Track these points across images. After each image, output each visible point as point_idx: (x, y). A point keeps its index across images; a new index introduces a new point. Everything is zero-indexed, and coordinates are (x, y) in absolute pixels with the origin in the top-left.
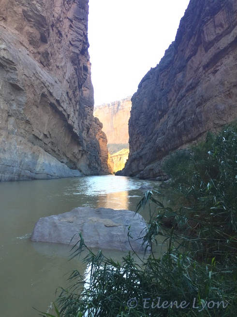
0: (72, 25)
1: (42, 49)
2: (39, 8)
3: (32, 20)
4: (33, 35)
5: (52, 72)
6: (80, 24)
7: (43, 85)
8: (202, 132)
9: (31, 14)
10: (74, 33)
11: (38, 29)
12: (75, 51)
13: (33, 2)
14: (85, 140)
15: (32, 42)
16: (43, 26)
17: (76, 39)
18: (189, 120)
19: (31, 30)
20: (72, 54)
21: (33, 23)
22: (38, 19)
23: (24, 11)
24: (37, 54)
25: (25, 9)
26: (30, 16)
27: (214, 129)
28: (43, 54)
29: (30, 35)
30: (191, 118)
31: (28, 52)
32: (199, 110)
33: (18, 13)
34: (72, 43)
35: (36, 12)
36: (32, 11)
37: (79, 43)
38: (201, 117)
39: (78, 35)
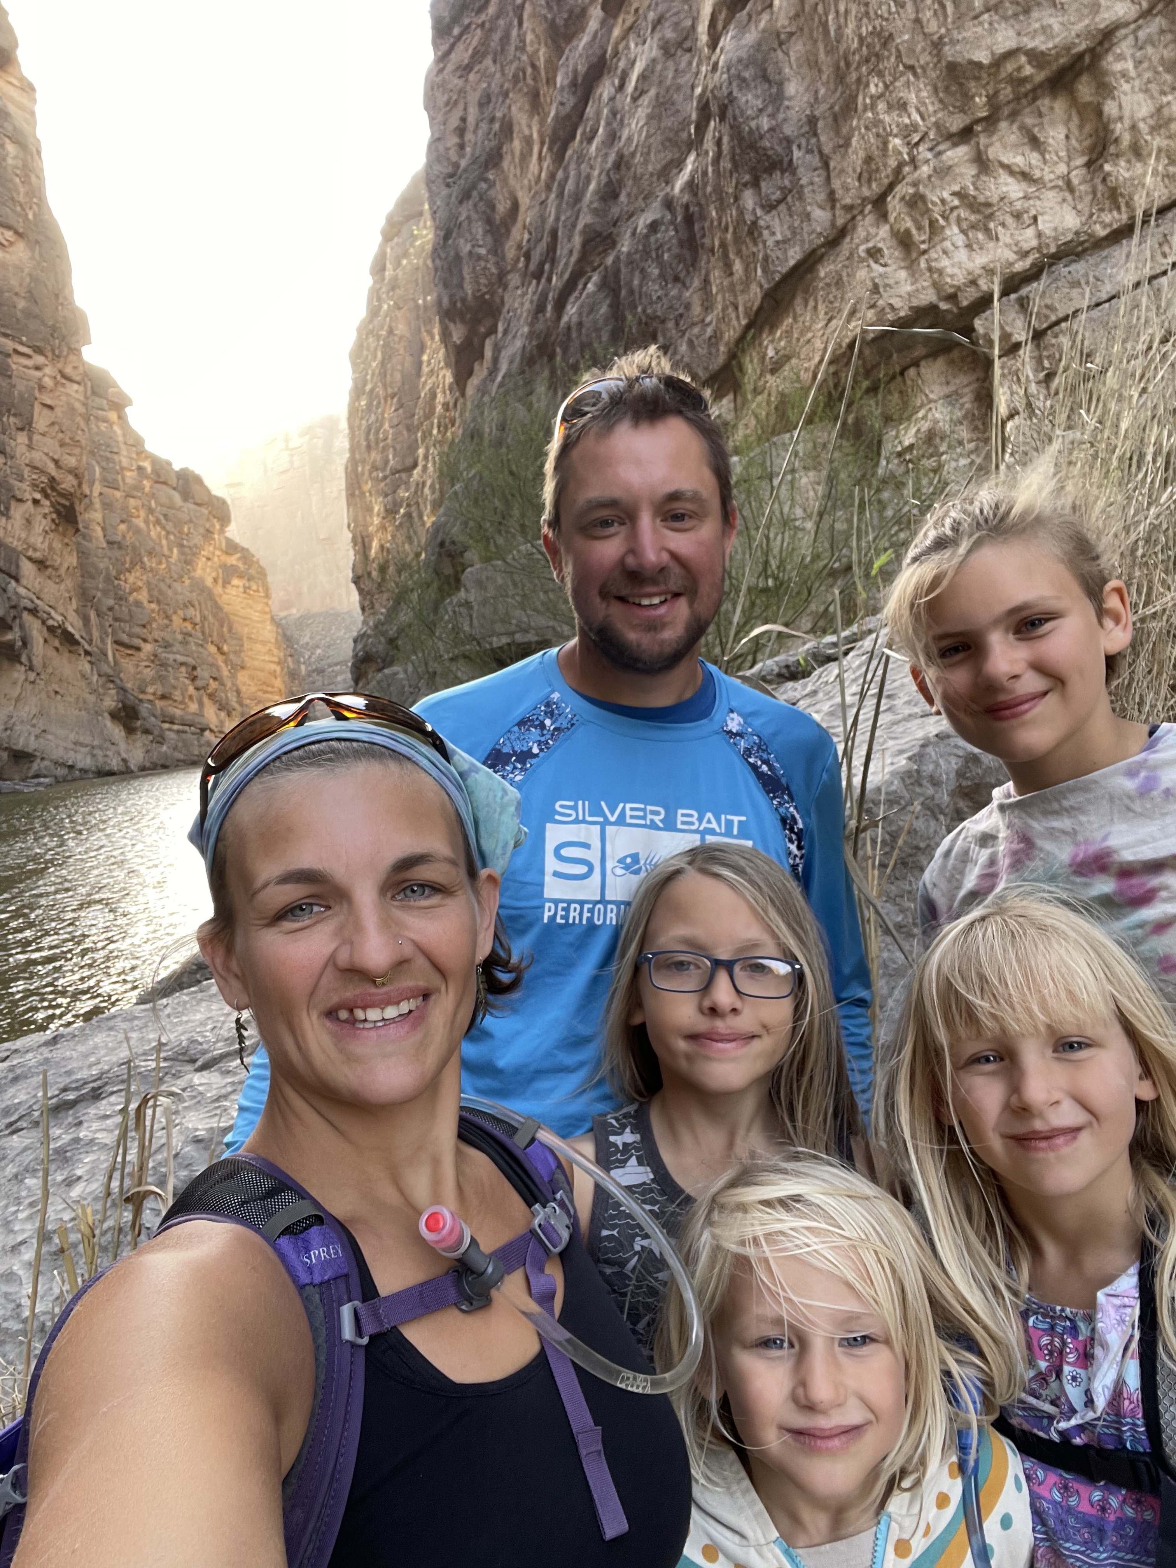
8: (794, 255)
14: (41, 564)
18: (654, 227)
27: (958, 154)
30: (669, 204)
32: (751, 37)
38: (776, 99)
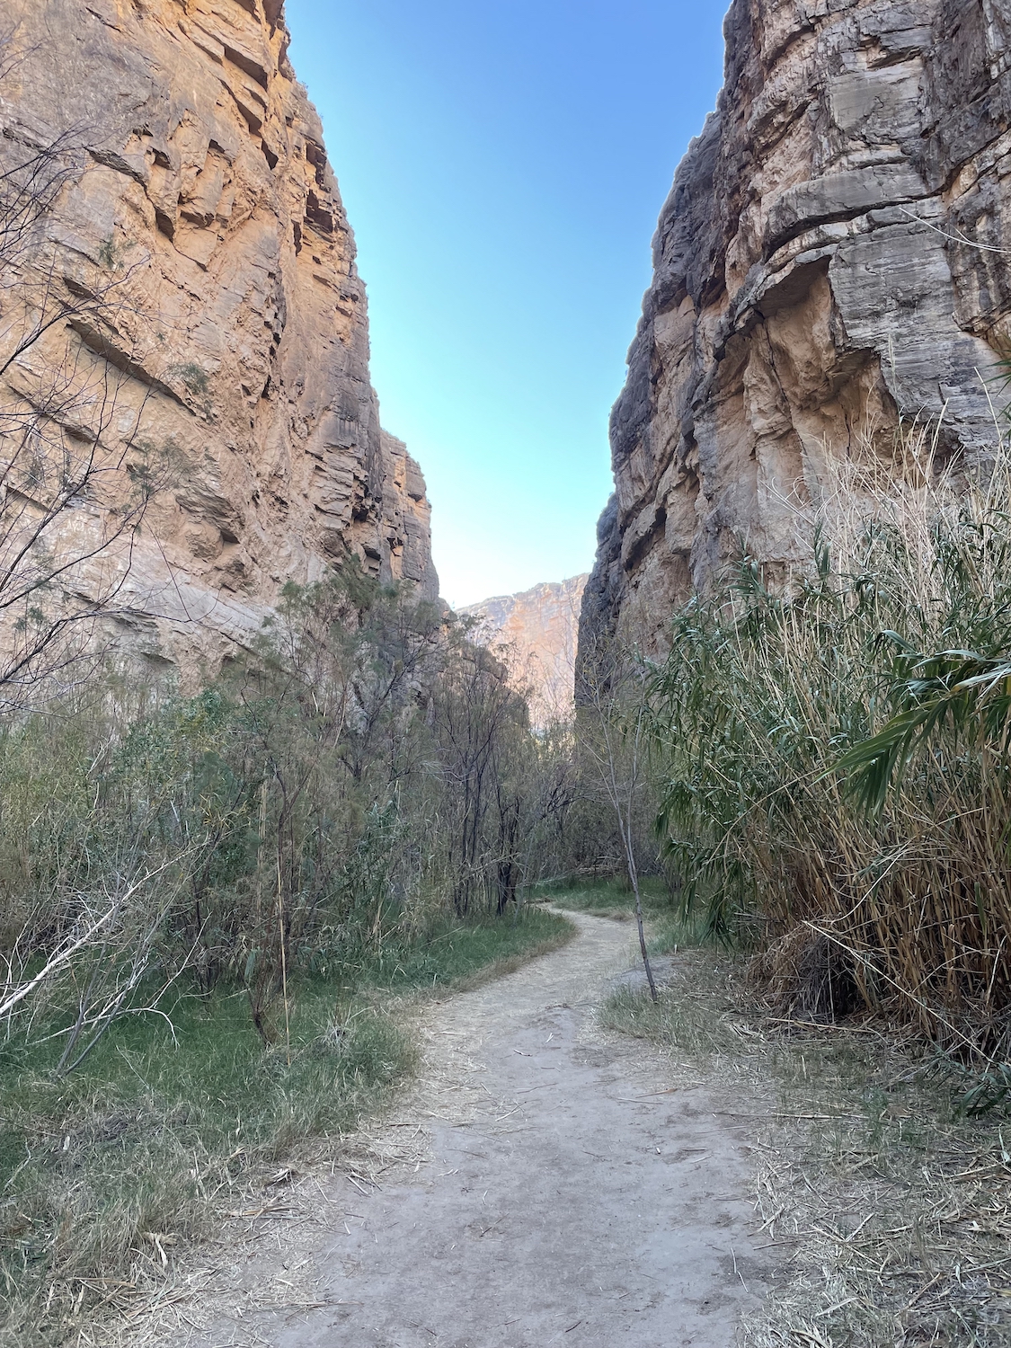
0: (322, 466)
1: (225, 559)
2: (213, 485)
3: (198, 509)
4: (201, 538)
5: (257, 598)
6: (343, 458)
7: (225, 639)
9: (195, 498)
10: (328, 483)
11: (214, 521)
12: (332, 526)
13: (198, 477)
15: (201, 552)
16: (224, 515)
17: (334, 496)
19: (196, 530)
20: (323, 533)
21: (201, 515)
22: (211, 504)
23: (178, 498)
24: (214, 572)
25: (182, 492)
26: (194, 504)
28: (228, 569)
29: (193, 539)
31: (188, 578)
33: (164, 505)
34: (323, 507)
35: (205, 493)
36: (197, 493)
37: (343, 504)
39: (338, 486)
